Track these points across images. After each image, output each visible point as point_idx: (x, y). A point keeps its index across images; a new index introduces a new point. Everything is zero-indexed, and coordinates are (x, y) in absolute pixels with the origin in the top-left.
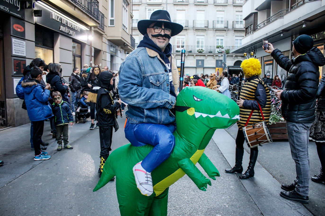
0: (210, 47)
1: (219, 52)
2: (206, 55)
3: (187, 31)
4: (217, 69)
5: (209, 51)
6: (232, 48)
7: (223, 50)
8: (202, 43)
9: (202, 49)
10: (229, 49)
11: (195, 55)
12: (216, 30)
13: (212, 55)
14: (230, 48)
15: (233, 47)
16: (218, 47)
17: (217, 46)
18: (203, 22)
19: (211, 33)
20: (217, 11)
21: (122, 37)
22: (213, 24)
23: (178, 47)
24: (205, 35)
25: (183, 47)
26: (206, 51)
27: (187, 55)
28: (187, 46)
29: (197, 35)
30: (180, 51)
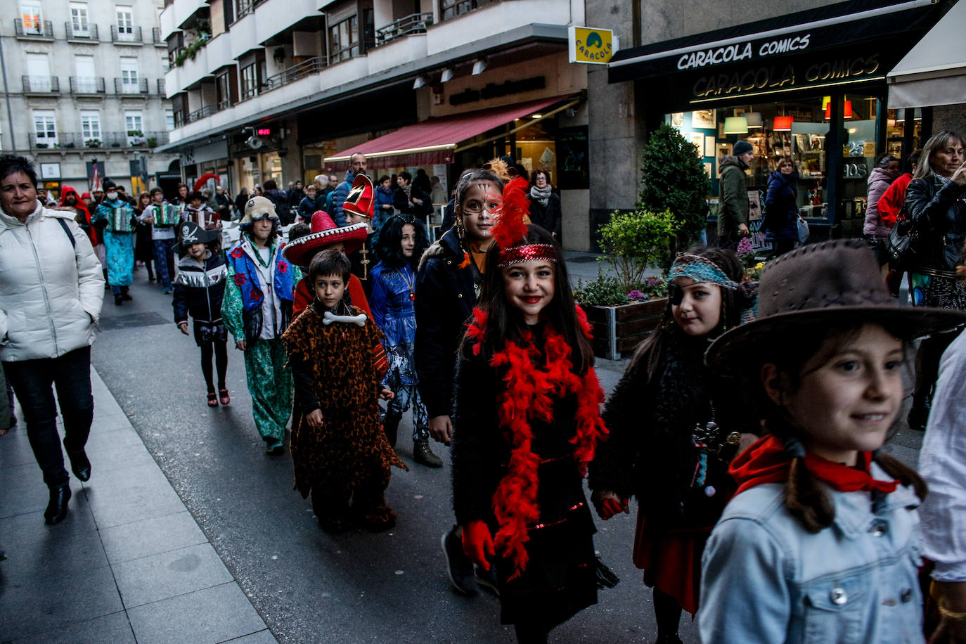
0: (114, 135)
1: (134, 145)
2: (108, 152)
3: (59, 101)
4: (134, 179)
5: (113, 142)
6: (162, 134)
7: (142, 139)
8: (95, 126)
9: (97, 138)
11: (82, 153)
12: (123, 98)
13: (120, 150)
14: (156, 135)
16: (131, 134)
17: (129, 132)
18: (93, 82)
19: (112, 106)
20: (121, 57)
22: (116, 86)
23: (41, 135)
24: (101, 109)
25: (51, 135)
26: (105, 143)
27: (63, 153)
28: (62, 134)
29: (82, 110)
30: (45, 146)
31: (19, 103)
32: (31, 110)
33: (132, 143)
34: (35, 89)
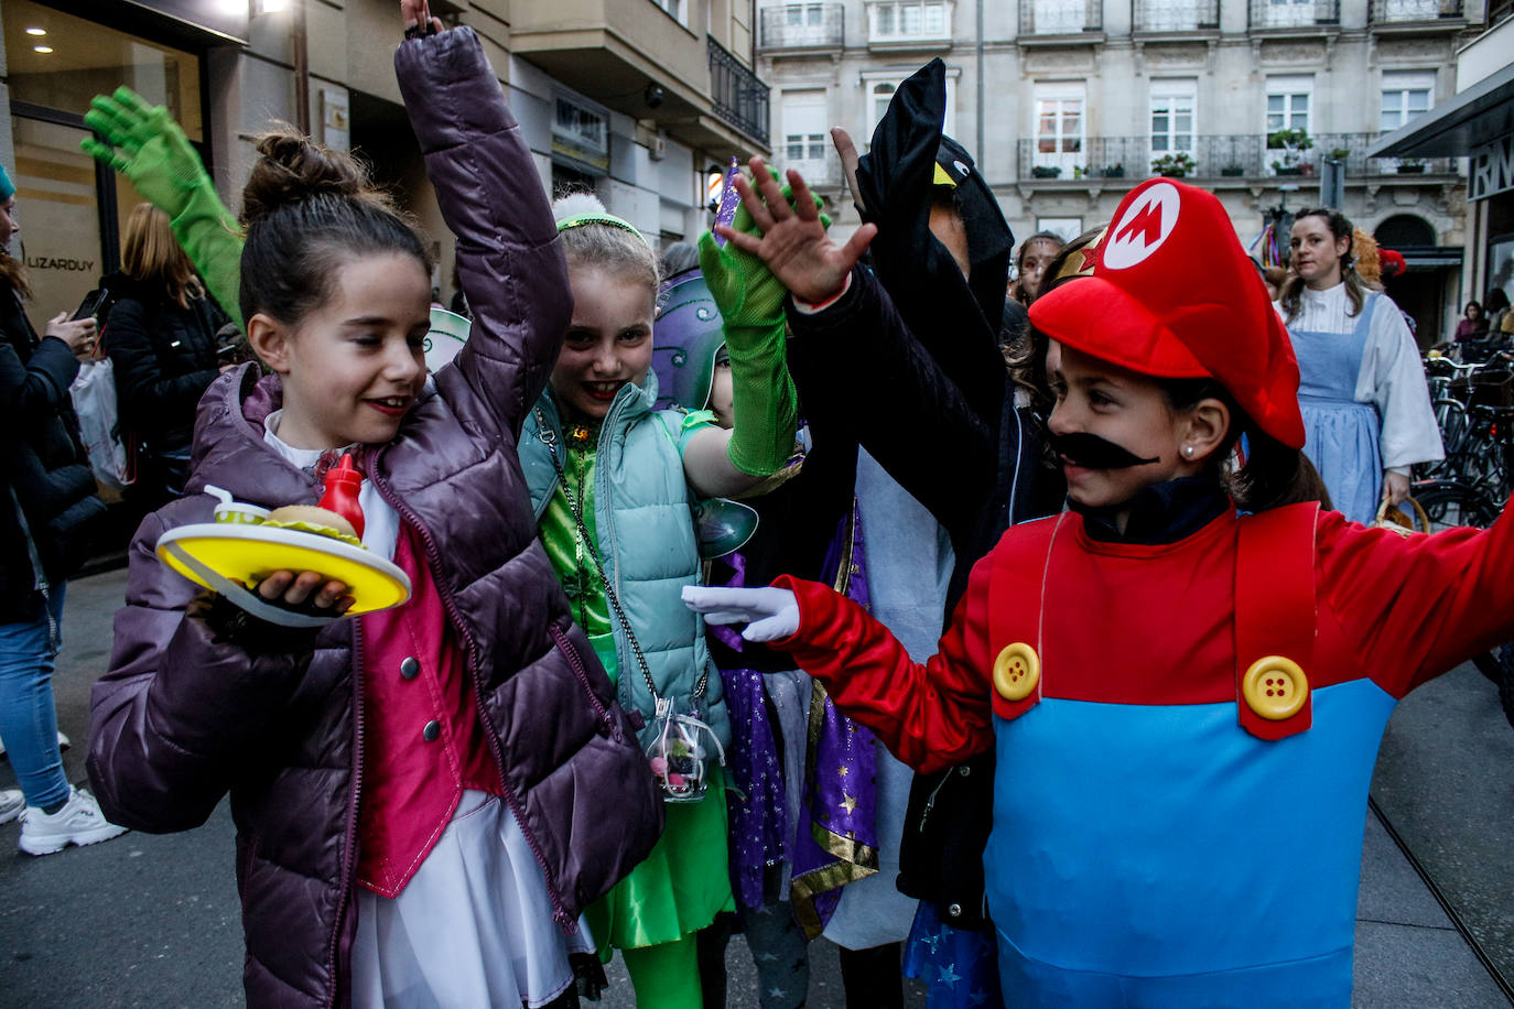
0: (1229, 144)
1: (1280, 172)
3: (1098, 57)
5: (1224, 163)
6: (1364, 141)
7: (1307, 156)
8: (1184, 121)
9: (1186, 152)
10: (1342, 149)
12: (1267, 42)
13: (1242, 185)
14: (1350, 142)
15: (1367, 135)
16: (1275, 142)
17: (1270, 135)
19: (1234, 64)
21: (608, 33)
22: (1249, 9)
23: (1048, 147)
24: (1202, 74)
25: (1072, 146)
26: (1205, 165)
27: (1094, 191)
28: (1098, 141)
29: (1153, 79)
30: (1054, 173)
31: (1004, 66)
32: (1030, 81)
33: (1276, 166)
34: (1044, 26)
